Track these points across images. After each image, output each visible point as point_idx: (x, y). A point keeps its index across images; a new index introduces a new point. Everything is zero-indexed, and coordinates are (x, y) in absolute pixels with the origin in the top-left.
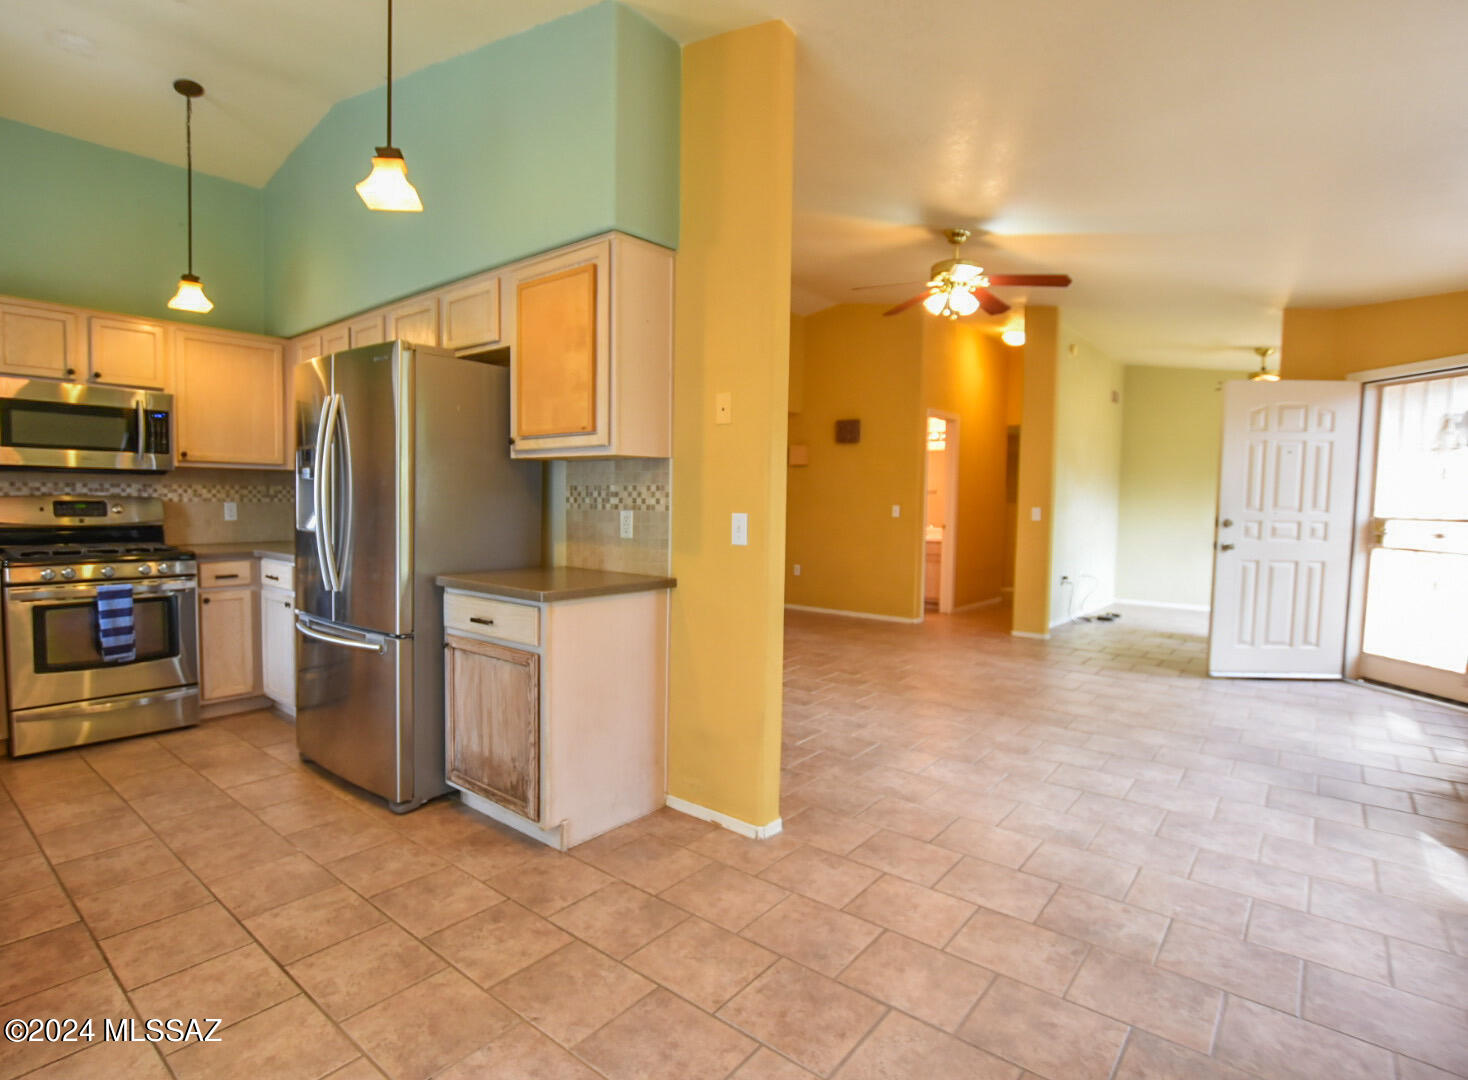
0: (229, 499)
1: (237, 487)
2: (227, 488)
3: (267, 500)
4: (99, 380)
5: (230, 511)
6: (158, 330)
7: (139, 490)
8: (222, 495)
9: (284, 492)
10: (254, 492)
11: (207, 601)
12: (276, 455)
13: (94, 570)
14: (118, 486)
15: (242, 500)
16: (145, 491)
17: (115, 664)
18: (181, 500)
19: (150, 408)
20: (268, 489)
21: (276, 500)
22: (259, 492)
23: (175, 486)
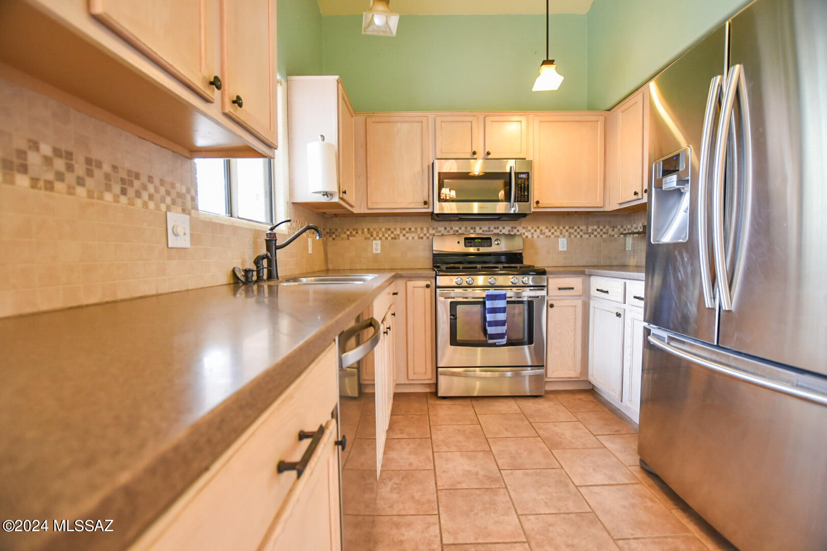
0: (562, 236)
1: (567, 228)
2: (561, 228)
3: (587, 236)
4: (490, 157)
5: (562, 244)
6: (523, 119)
7: (509, 231)
8: (558, 233)
9: (599, 230)
10: (578, 230)
11: (552, 306)
12: (598, 200)
13: (484, 280)
14: (498, 228)
15: (570, 237)
16: (512, 231)
17: (494, 345)
18: (533, 237)
19: (517, 171)
20: (587, 227)
21: (592, 236)
22: (581, 230)
23: (529, 228)
